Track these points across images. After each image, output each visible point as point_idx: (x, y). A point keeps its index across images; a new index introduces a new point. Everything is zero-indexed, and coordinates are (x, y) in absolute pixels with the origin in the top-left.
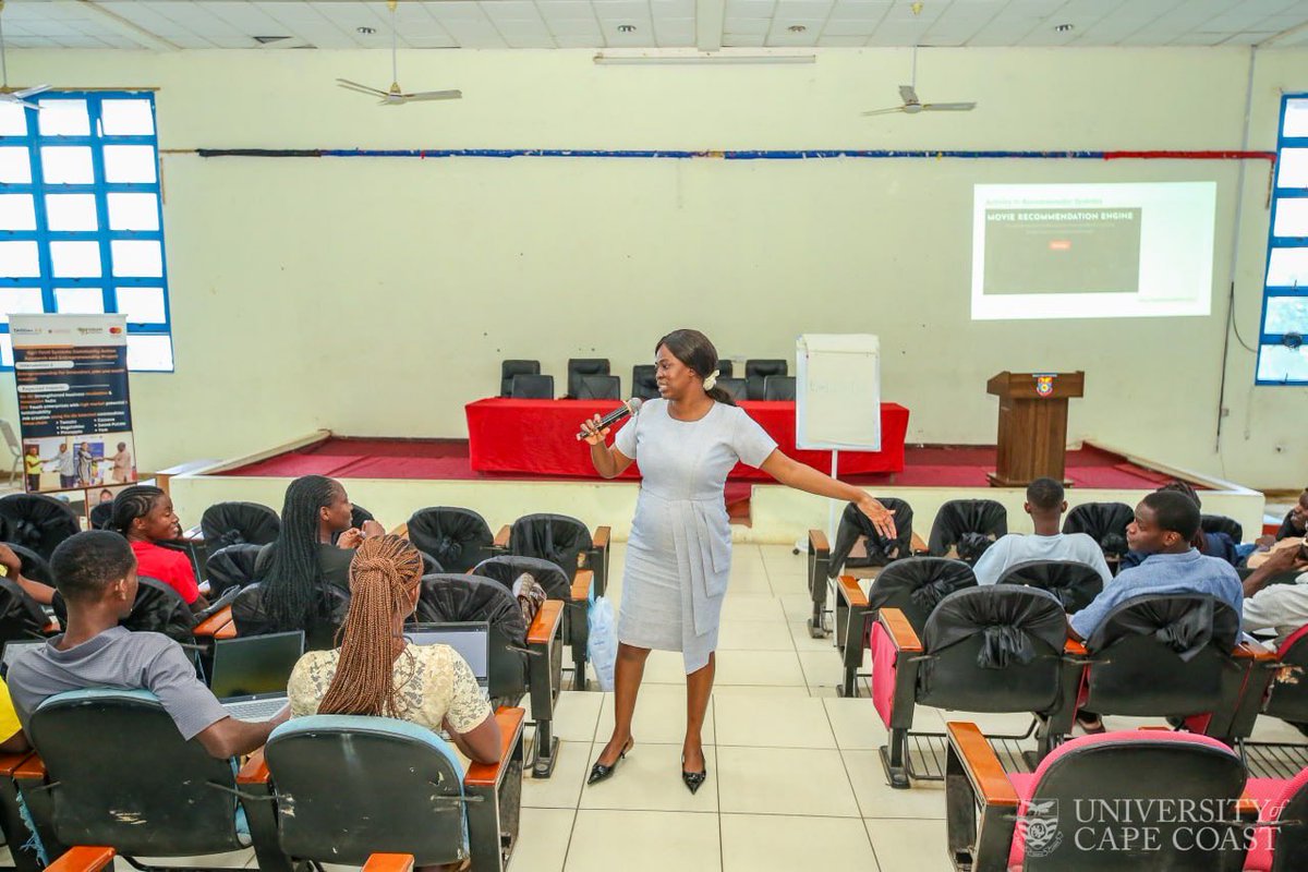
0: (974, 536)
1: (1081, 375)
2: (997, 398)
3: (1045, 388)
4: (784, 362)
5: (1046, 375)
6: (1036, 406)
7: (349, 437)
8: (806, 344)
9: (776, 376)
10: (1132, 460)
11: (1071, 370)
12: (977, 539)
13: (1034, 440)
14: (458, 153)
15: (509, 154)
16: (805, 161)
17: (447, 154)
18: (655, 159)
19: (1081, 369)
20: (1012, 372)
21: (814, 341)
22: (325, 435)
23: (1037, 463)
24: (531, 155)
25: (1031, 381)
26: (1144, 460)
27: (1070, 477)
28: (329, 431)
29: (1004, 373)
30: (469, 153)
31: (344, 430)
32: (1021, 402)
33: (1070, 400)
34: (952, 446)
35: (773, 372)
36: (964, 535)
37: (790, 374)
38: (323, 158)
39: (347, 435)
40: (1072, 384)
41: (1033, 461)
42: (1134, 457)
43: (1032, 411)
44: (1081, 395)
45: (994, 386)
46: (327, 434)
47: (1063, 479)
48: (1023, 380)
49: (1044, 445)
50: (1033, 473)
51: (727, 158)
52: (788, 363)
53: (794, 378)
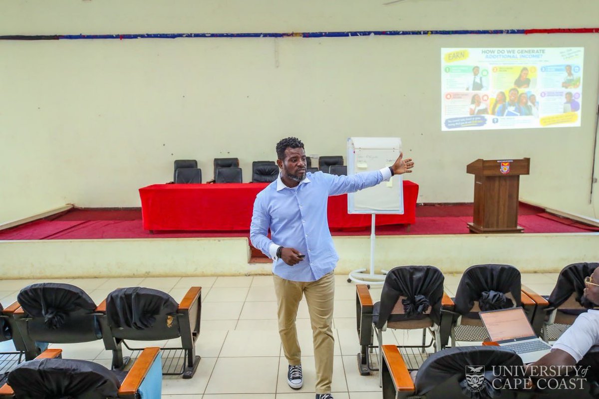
0: (492, 293)
1: (527, 160)
2: (473, 176)
3: (505, 169)
4: (341, 157)
5: (506, 161)
6: (499, 181)
7: (85, 208)
8: (353, 144)
9: (337, 166)
10: (548, 210)
11: (521, 157)
12: (495, 296)
13: (498, 202)
14: (142, 36)
15: (173, 36)
16: (350, 38)
17: (135, 37)
18: (261, 39)
19: (528, 157)
20: (484, 160)
21: (359, 142)
22: (70, 207)
23: (501, 216)
24: (186, 36)
25: (496, 164)
26: (556, 211)
27: (521, 225)
28: (73, 205)
29: (479, 161)
30: (149, 36)
31: (81, 204)
32: (490, 178)
33: (521, 176)
34: (439, 204)
35: (334, 164)
36: (483, 293)
37: (344, 165)
38: (61, 40)
39: (83, 207)
40: (522, 166)
41: (498, 216)
42: (550, 209)
43: (497, 183)
44: (528, 173)
45: (471, 169)
46: (71, 207)
47: (516, 226)
48: (492, 164)
49: (504, 205)
50: (498, 223)
51: (304, 37)
52: (344, 158)
53: (346, 166)
